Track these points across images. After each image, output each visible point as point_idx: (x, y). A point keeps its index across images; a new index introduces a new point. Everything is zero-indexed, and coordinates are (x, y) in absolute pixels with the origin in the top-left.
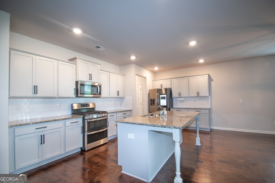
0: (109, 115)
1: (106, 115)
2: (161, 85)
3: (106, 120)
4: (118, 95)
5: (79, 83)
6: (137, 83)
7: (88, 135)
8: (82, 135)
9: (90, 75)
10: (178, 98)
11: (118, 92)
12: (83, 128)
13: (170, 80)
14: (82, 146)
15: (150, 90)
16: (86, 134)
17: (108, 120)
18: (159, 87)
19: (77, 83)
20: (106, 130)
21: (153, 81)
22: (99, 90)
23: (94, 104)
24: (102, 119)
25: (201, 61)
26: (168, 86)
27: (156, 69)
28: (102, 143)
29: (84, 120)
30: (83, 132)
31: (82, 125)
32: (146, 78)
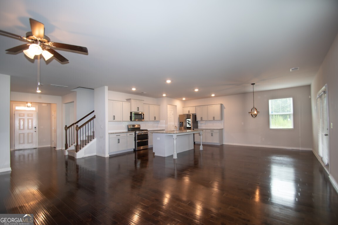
0: (149, 132)
1: (147, 132)
2: (189, 111)
3: (147, 135)
4: (155, 119)
5: (133, 113)
6: (168, 110)
7: (137, 142)
8: (134, 142)
9: (138, 108)
10: (201, 121)
11: (155, 117)
12: (135, 138)
13: (195, 107)
14: (134, 148)
15: (179, 115)
16: (137, 141)
17: (149, 135)
18: (187, 113)
19: (131, 113)
20: (147, 141)
21: (183, 107)
22: (143, 117)
23: (139, 125)
24: (144, 134)
25: (213, 95)
26: (194, 113)
27: (184, 99)
28: (142, 149)
29: (135, 134)
30: (135, 140)
31: (134, 137)
32: (176, 106)
